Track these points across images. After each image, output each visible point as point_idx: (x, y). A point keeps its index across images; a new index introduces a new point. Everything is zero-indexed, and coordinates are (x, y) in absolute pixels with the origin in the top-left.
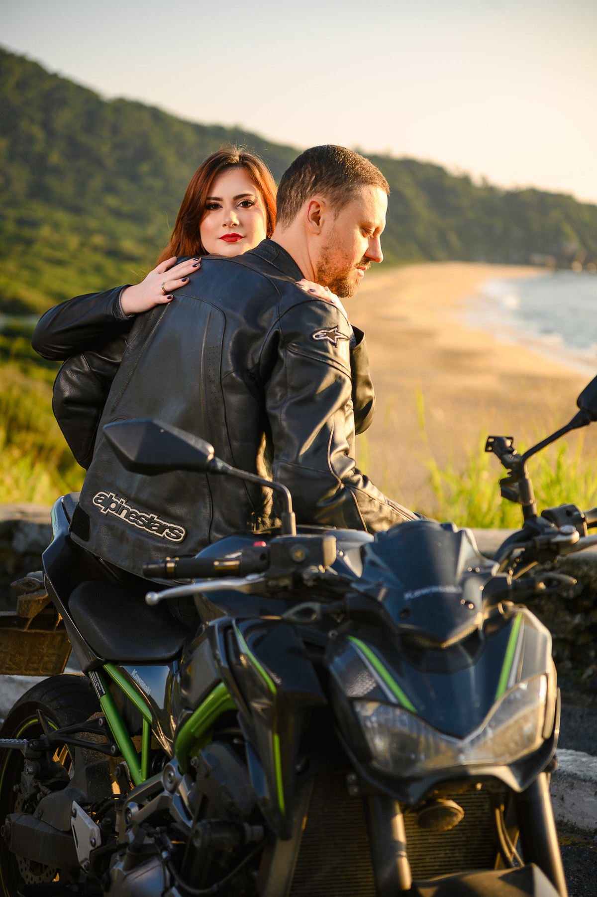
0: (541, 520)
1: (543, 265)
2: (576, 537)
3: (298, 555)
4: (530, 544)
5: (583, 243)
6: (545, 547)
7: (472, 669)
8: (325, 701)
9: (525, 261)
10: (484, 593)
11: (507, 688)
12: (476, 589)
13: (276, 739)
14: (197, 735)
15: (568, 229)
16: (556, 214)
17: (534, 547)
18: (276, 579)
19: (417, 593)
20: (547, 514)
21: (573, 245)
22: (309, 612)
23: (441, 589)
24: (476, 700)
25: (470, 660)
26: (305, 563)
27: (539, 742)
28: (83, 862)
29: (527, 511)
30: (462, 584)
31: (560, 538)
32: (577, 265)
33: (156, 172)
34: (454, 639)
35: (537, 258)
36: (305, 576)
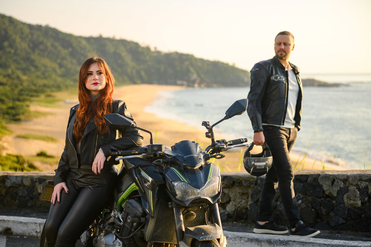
0: (216, 143)
1: (182, 85)
2: (225, 146)
3: (155, 149)
4: (214, 147)
5: (199, 75)
6: (218, 148)
7: (201, 174)
8: (164, 183)
9: (175, 84)
10: (204, 157)
11: (210, 178)
12: (202, 156)
13: (151, 192)
14: (125, 198)
15: (192, 70)
16: (187, 63)
17: (215, 148)
18: (150, 155)
19: (187, 156)
20: (218, 141)
21: (194, 76)
22: (160, 161)
23: (193, 155)
24: (203, 180)
25: (201, 172)
26: (157, 151)
27: (217, 192)
28: (83, 243)
29: (213, 140)
30: (198, 155)
31: (221, 146)
32: (196, 85)
33: (11, 46)
34: (197, 167)
35: (179, 82)
36: (158, 154)
